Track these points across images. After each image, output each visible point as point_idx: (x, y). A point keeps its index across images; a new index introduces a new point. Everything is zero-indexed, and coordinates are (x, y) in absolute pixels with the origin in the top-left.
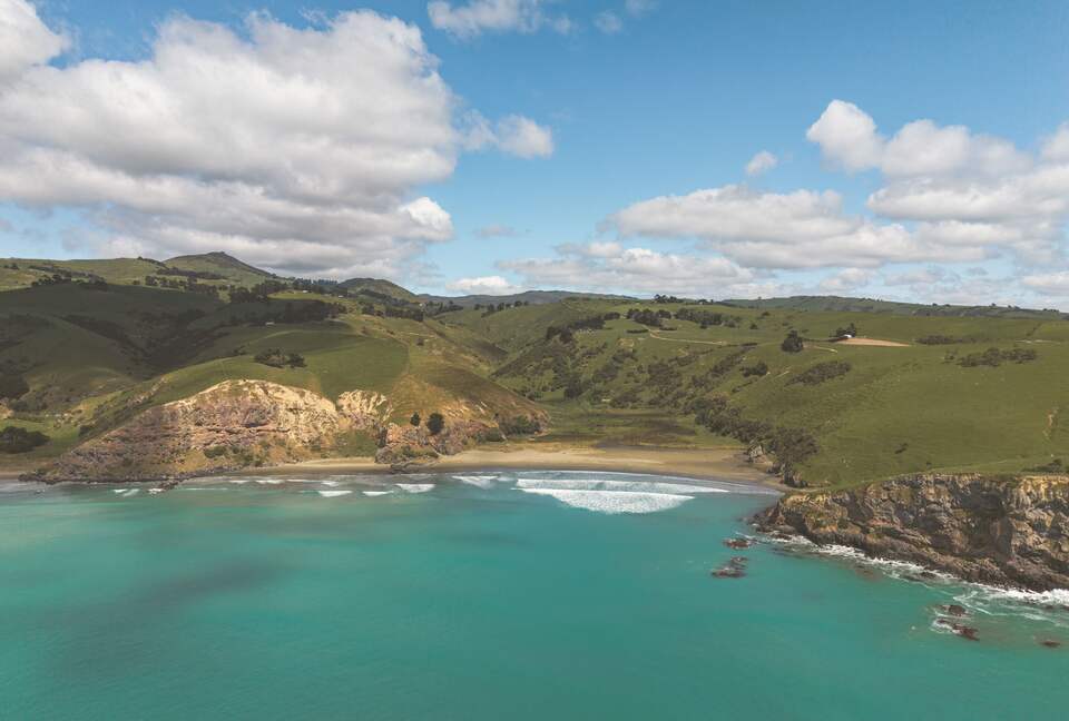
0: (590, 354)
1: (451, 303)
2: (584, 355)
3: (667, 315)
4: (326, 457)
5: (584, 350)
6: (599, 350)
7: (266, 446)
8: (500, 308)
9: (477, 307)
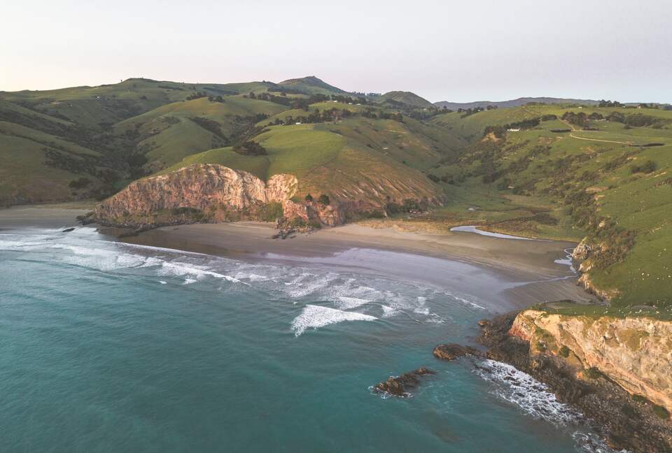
0: (514, 148)
1: (445, 107)
2: (507, 150)
3: (600, 117)
4: (251, 220)
5: (510, 145)
6: (521, 145)
7: (213, 209)
8: (476, 111)
9: (460, 110)
